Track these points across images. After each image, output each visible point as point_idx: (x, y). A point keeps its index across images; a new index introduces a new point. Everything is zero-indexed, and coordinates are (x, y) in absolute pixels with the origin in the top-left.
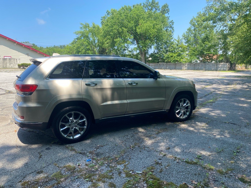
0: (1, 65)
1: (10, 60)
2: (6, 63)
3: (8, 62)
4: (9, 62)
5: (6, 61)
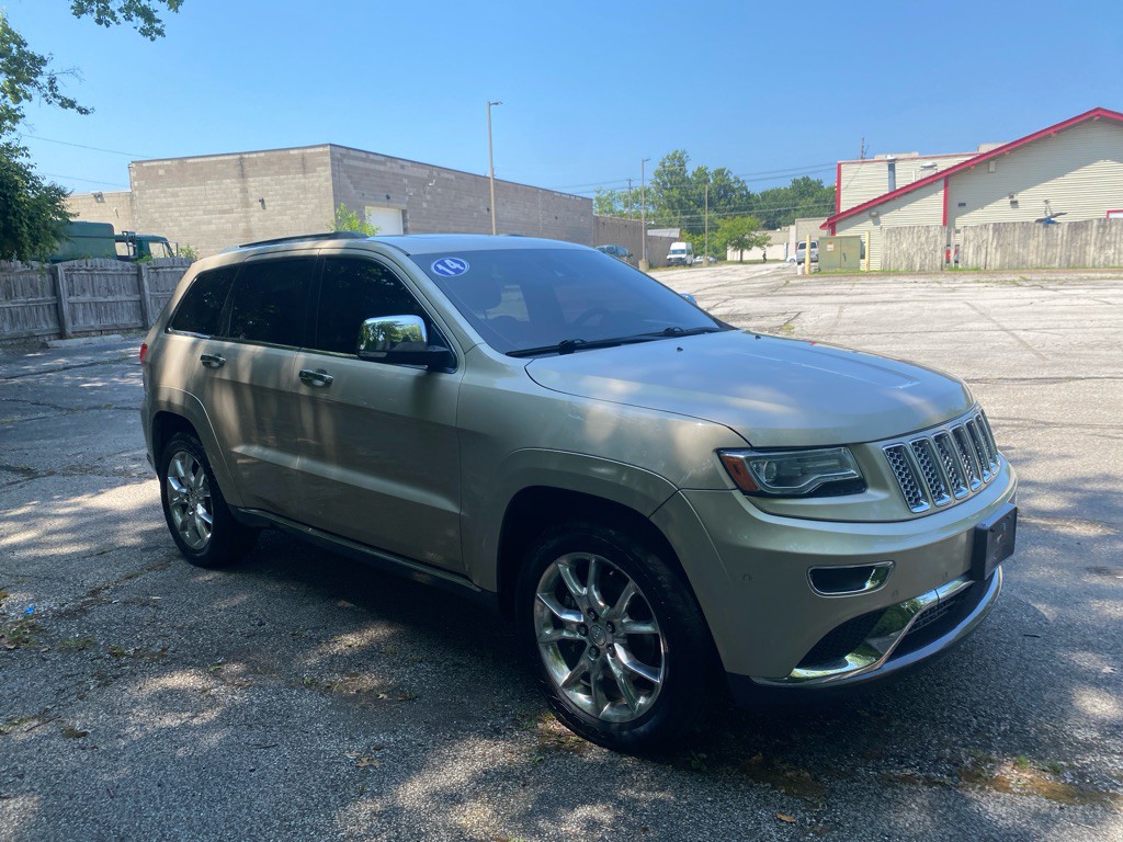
0: (1058, 255)
1: (1104, 227)
2: (1083, 242)
3: (1093, 237)
4: (1096, 240)
5: (1084, 235)
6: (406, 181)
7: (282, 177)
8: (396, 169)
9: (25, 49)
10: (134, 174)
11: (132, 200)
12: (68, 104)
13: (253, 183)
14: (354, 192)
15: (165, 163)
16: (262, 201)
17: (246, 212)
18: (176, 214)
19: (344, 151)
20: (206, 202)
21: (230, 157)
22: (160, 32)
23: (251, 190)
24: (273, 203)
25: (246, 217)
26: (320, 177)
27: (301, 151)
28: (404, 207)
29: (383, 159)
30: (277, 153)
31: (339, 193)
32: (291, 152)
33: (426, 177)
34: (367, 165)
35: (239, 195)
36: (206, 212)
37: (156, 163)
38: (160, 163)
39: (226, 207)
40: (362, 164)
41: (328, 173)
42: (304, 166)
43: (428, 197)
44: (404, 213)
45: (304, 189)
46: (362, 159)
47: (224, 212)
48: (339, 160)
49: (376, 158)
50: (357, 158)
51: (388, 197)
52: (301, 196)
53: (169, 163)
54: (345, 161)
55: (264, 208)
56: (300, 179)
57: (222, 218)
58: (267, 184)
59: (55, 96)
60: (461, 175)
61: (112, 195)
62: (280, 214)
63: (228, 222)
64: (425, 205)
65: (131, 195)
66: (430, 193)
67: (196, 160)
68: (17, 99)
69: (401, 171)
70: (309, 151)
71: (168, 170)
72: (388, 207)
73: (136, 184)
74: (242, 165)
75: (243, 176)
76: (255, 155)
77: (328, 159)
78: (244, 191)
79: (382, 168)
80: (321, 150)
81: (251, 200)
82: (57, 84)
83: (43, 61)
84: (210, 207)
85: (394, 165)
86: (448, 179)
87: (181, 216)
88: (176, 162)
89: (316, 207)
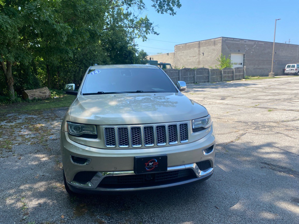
6: (246, 46)
7: (209, 47)
8: (243, 42)
9: (149, 22)
10: (175, 48)
11: (174, 55)
12: (155, 33)
13: (201, 49)
14: (228, 50)
15: (182, 45)
16: (203, 53)
17: (199, 56)
18: (183, 58)
19: (226, 39)
20: (190, 54)
21: (197, 42)
22: (175, 14)
23: (201, 51)
24: (206, 54)
25: (199, 58)
26: (218, 46)
27: (214, 39)
28: (244, 53)
29: (239, 40)
30: (208, 41)
31: (223, 50)
32: (212, 40)
33: (253, 44)
34: (233, 42)
35: (198, 52)
36: (190, 57)
37: (180, 45)
38: (181, 45)
39: (195, 55)
40: (231, 42)
41: (221, 45)
42: (215, 43)
43: (253, 50)
44: (244, 55)
45: (214, 50)
46: (232, 40)
47: (194, 57)
48: (224, 41)
49: (237, 40)
50: (230, 40)
51: (239, 51)
52: (213, 52)
53: (183, 45)
54: (226, 41)
55: (203, 55)
56: (213, 47)
57: (193, 58)
58: (205, 49)
59: (153, 32)
60: (266, 43)
61: (170, 54)
62: (207, 57)
63: (194, 59)
64: (252, 52)
65: (174, 53)
66: (254, 49)
67: (189, 44)
68: (147, 34)
69: (245, 43)
70: (216, 39)
71: (183, 47)
72: (239, 54)
73: (176, 50)
74: (199, 44)
75: (199, 47)
76: (203, 41)
77: (221, 41)
78: (199, 51)
79: (238, 42)
80: (219, 39)
81: (201, 53)
82: (154, 29)
83: (151, 24)
84: (191, 55)
85: (242, 41)
86: (261, 44)
87: (184, 58)
88: (184, 45)
89: (217, 55)
